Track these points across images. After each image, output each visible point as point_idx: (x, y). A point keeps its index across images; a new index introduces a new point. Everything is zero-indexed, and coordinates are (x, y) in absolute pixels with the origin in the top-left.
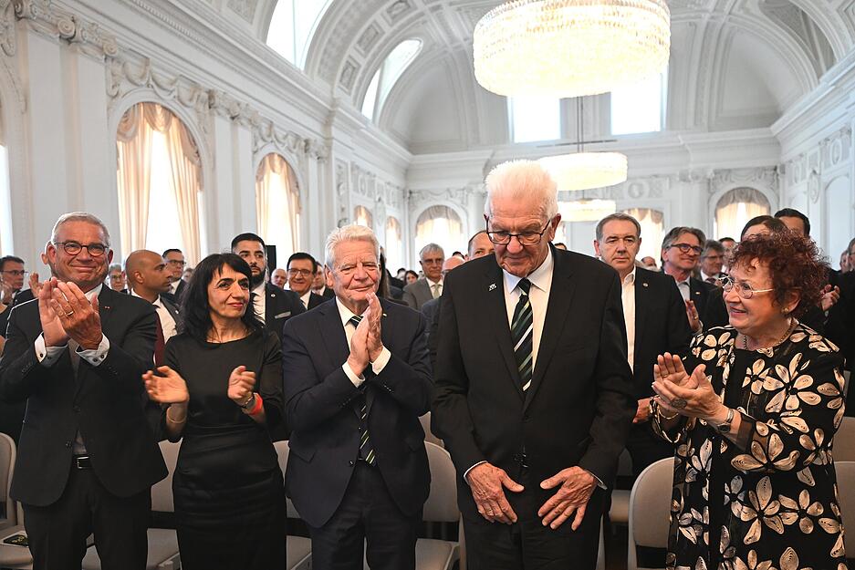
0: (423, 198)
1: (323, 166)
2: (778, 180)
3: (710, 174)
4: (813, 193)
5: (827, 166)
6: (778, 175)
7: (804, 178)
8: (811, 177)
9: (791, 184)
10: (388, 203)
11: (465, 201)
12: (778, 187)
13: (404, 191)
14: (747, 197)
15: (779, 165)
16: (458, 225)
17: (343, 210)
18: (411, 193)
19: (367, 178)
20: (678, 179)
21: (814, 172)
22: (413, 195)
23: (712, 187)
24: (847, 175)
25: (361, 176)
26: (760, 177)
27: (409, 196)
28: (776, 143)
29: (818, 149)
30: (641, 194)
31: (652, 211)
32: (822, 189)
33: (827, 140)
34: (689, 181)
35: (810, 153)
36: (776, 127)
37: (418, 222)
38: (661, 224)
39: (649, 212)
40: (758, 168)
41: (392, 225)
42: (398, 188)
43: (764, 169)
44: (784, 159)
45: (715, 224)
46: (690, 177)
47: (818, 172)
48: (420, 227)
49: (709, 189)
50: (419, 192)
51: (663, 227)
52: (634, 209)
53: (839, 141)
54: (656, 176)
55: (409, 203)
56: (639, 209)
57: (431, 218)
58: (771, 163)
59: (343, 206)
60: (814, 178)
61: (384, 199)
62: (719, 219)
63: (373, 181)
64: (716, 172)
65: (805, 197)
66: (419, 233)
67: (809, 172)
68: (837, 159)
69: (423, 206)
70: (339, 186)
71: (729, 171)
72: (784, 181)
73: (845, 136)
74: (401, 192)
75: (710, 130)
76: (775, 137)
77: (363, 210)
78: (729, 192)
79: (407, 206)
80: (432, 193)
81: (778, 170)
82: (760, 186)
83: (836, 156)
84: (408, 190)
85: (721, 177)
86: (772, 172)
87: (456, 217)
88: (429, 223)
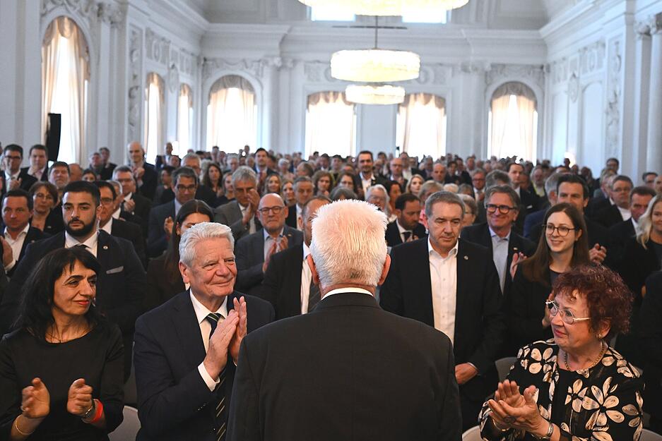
0: (218, 67)
1: (116, 31)
2: (544, 78)
3: (488, 67)
4: (573, 93)
5: (585, 71)
6: (544, 73)
7: (565, 78)
8: (571, 79)
9: (554, 82)
10: (182, 69)
11: (260, 73)
12: (544, 84)
13: (198, 58)
14: (518, 90)
15: (545, 65)
16: (252, 96)
17: (135, 77)
18: (205, 60)
19: (162, 43)
20: (460, 69)
21: (574, 75)
22: (208, 62)
23: (488, 79)
24: (601, 82)
25: (154, 42)
26: (529, 74)
27: (203, 64)
28: (543, 45)
29: (577, 56)
30: (426, 80)
31: (436, 96)
32: (580, 90)
33: (585, 49)
34: (469, 72)
35: (571, 58)
36: (545, 31)
37: (211, 89)
38: (443, 110)
39: (433, 97)
40: (527, 66)
41: (184, 92)
42: (192, 54)
43: (533, 67)
44: (551, 59)
45: (490, 113)
46: (470, 68)
47: (577, 75)
48: (213, 96)
49: (486, 82)
50: (214, 60)
51: (445, 112)
52: (419, 94)
53: (595, 51)
54: (441, 64)
55: (203, 70)
56: (425, 94)
57: (225, 87)
58: (537, 61)
59: (136, 73)
60: (574, 80)
61: (178, 66)
62: (493, 108)
63: (168, 47)
64: (493, 66)
65: (565, 97)
66: (212, 101)
67: (569, 75)
68: (593, 67)
69: (218, 74)
70: (132, 52)
71: (504, 66)
72: (549, 80)
73: (600, 48)
74: (195, 59)
75: (489, 27)
76: (543, 40)
77: (155, 77)
78: (503, 85)
79: (200, 74)
80: (227, 63)
81: (545, 69)
82: (529, 82)
83: (592, 64)
84: (202, 57)
85: (497, 71)
86: (540, 70)
87: (250, 88)
88: (222, 92)
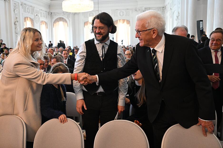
0: (55, 15)
2: (164, 11)
10: (41, 16)
11: (69, 16)
12: (164, 13)
15: (164, 7)
16: (67, 24)
17: (17, 18)
18: (51, 13)
20: (134, 10)
22: (52, 14)
26: (159, 10)
27: (51, 14)
30: (123, 15)
34: (137, 11)
37: (54, 22)
38: (129, 24)
39: (126, 20)
40: (158, 8)
41: (43, 23)
42: (46, 11)
43: (160, 8)
46: (137, 10)
48: (55, 24)
50: (54, 13)
52: (121, 20)
54: (128, 9)
55: (51, 17)
56: (123, 20)
57: (58, 22)
58: (161, 6)
61: (39, 15)
63: (34, 9)
66: (54, 26)
69: (55, 18)
71: (150, 8)
74: (47, 13)
77: (29, 18)
80: (58, 14)
84: (50, 12)
86: (163, 9)
87: (66, 21)
88: (57, 23)
